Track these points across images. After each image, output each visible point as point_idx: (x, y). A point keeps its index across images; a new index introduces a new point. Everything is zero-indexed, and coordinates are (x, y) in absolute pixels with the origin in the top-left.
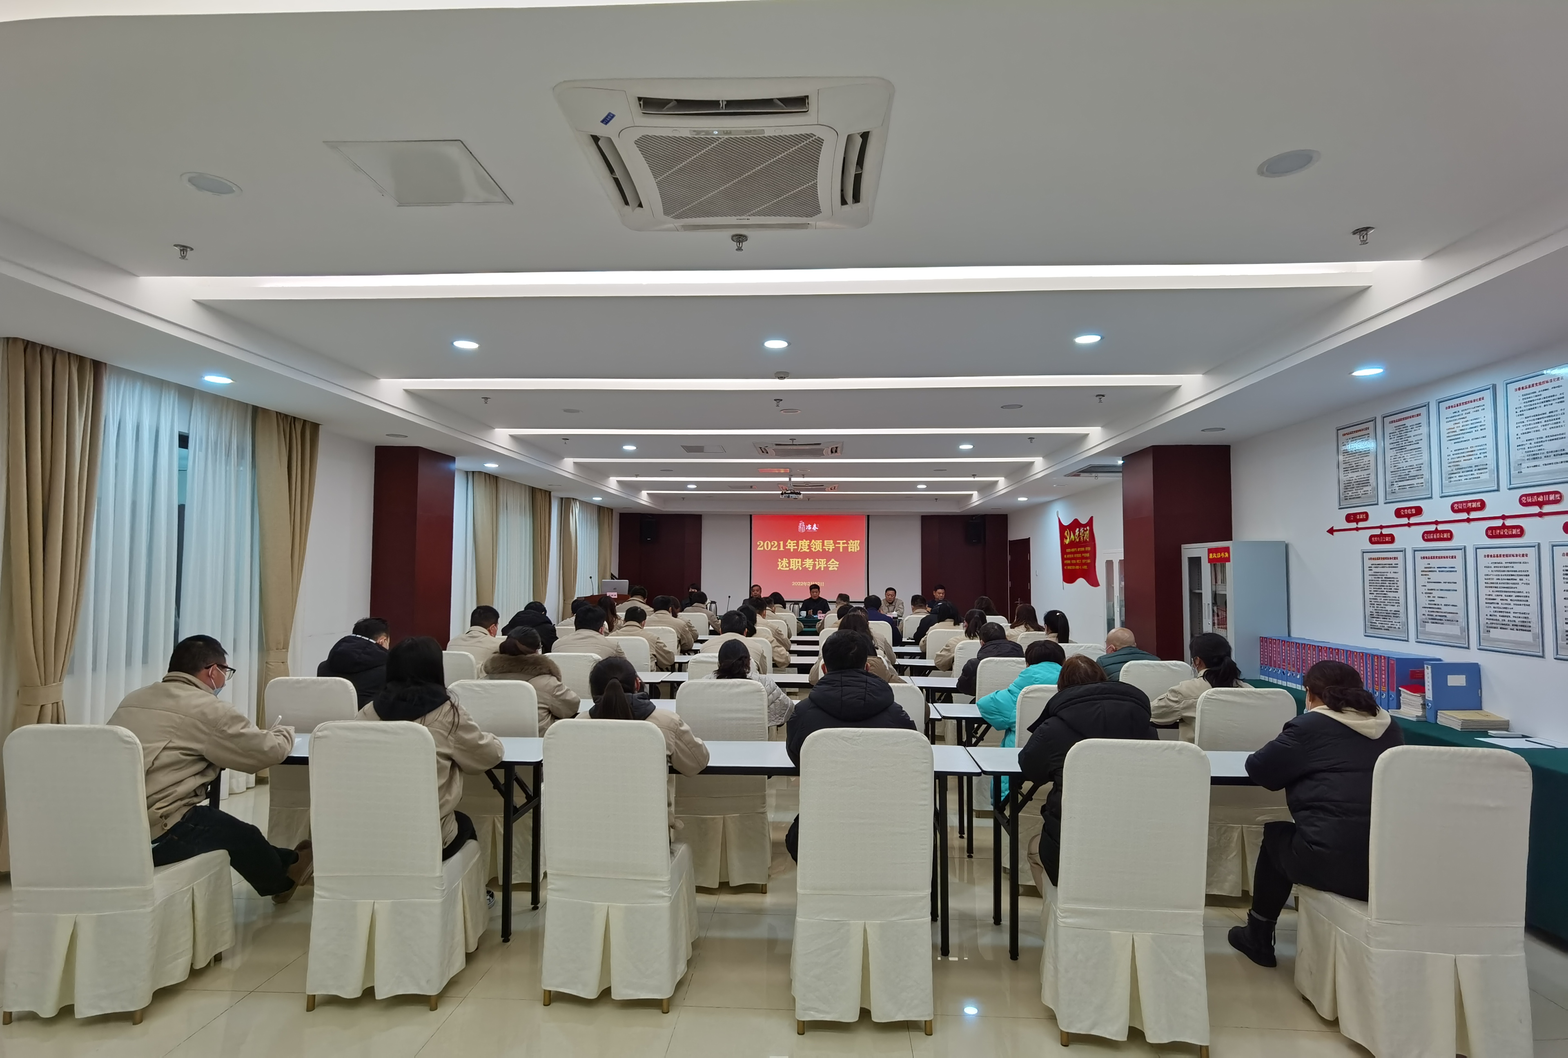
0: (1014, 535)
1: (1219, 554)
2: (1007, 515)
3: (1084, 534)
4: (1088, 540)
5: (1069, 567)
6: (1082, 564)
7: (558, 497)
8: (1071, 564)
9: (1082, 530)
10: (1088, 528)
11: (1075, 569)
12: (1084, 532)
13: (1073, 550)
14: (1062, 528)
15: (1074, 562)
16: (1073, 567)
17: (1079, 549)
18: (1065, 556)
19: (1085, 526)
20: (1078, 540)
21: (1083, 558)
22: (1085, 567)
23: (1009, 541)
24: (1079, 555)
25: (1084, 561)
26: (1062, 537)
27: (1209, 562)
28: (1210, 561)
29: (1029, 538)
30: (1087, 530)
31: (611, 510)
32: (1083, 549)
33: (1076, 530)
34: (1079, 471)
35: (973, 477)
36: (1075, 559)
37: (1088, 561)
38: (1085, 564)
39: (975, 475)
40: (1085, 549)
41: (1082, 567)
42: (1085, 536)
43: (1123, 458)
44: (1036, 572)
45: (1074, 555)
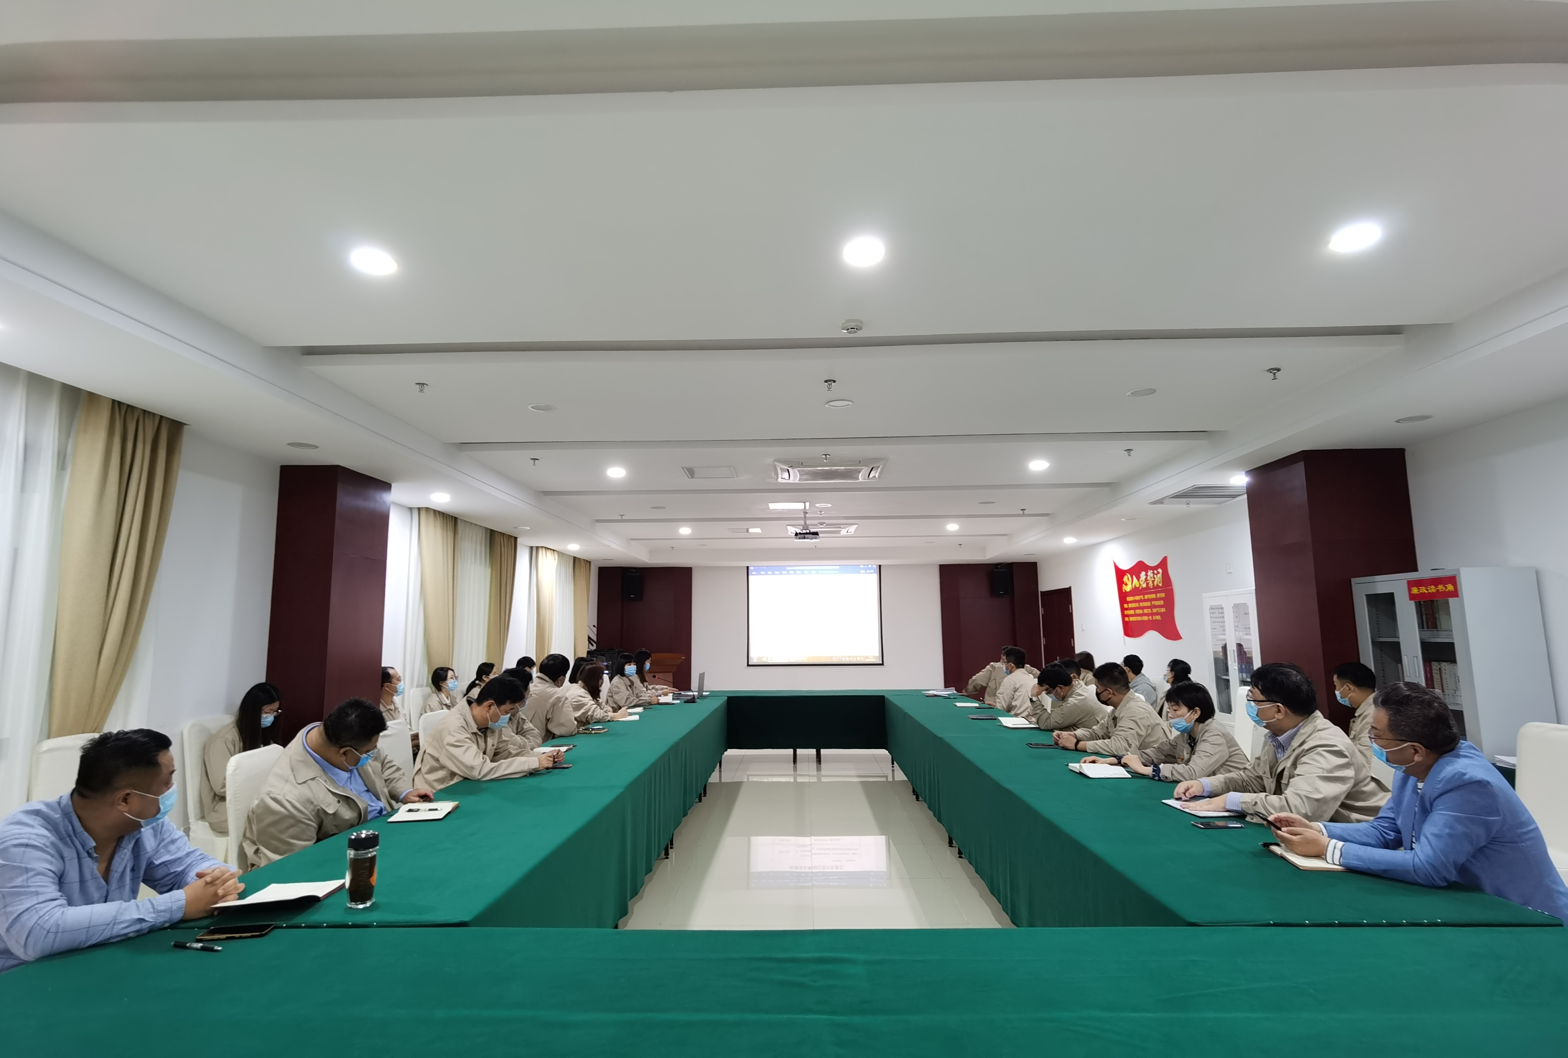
0: (1048, 582)
1: (1434, 587)
2: (1036, 563)
4: (1161, 585)
5: (1132, 619)
6: (1152, 614)
7: (528, 546)
8: (1135, 615)
10: (1160, 570)
11: (1142, 621)
12: (1154, 576)
14: (1120, 574)
15: (1138, 611)
16: (1139, 618)
17: (1146, 597)
18: (1125, 606)
19: (1154, 568)
20: (1144, 585)
21: (1153, 607)
22: (1158, 617)
23: (1041, 592)
24: (1148, 604)
25: (1155, 610)
26: (1120, 583)
27: (1410, 600)
28: (1412, 597)
29: (1070, 588)
30: (1158, 573)
31: (588, 563)
33: (1141, 573)
34: (1175, 495)
35: (1021, 512)
36: (1143, 608)
37: (1163, 610)
38: (1157, 614)
39: (1025, 510)
40: (1156, 596)
41: (1152, 618)
42: (1156, 580)
43: (1249, 472)
44: (1082, 627)
45: (1139, 604)
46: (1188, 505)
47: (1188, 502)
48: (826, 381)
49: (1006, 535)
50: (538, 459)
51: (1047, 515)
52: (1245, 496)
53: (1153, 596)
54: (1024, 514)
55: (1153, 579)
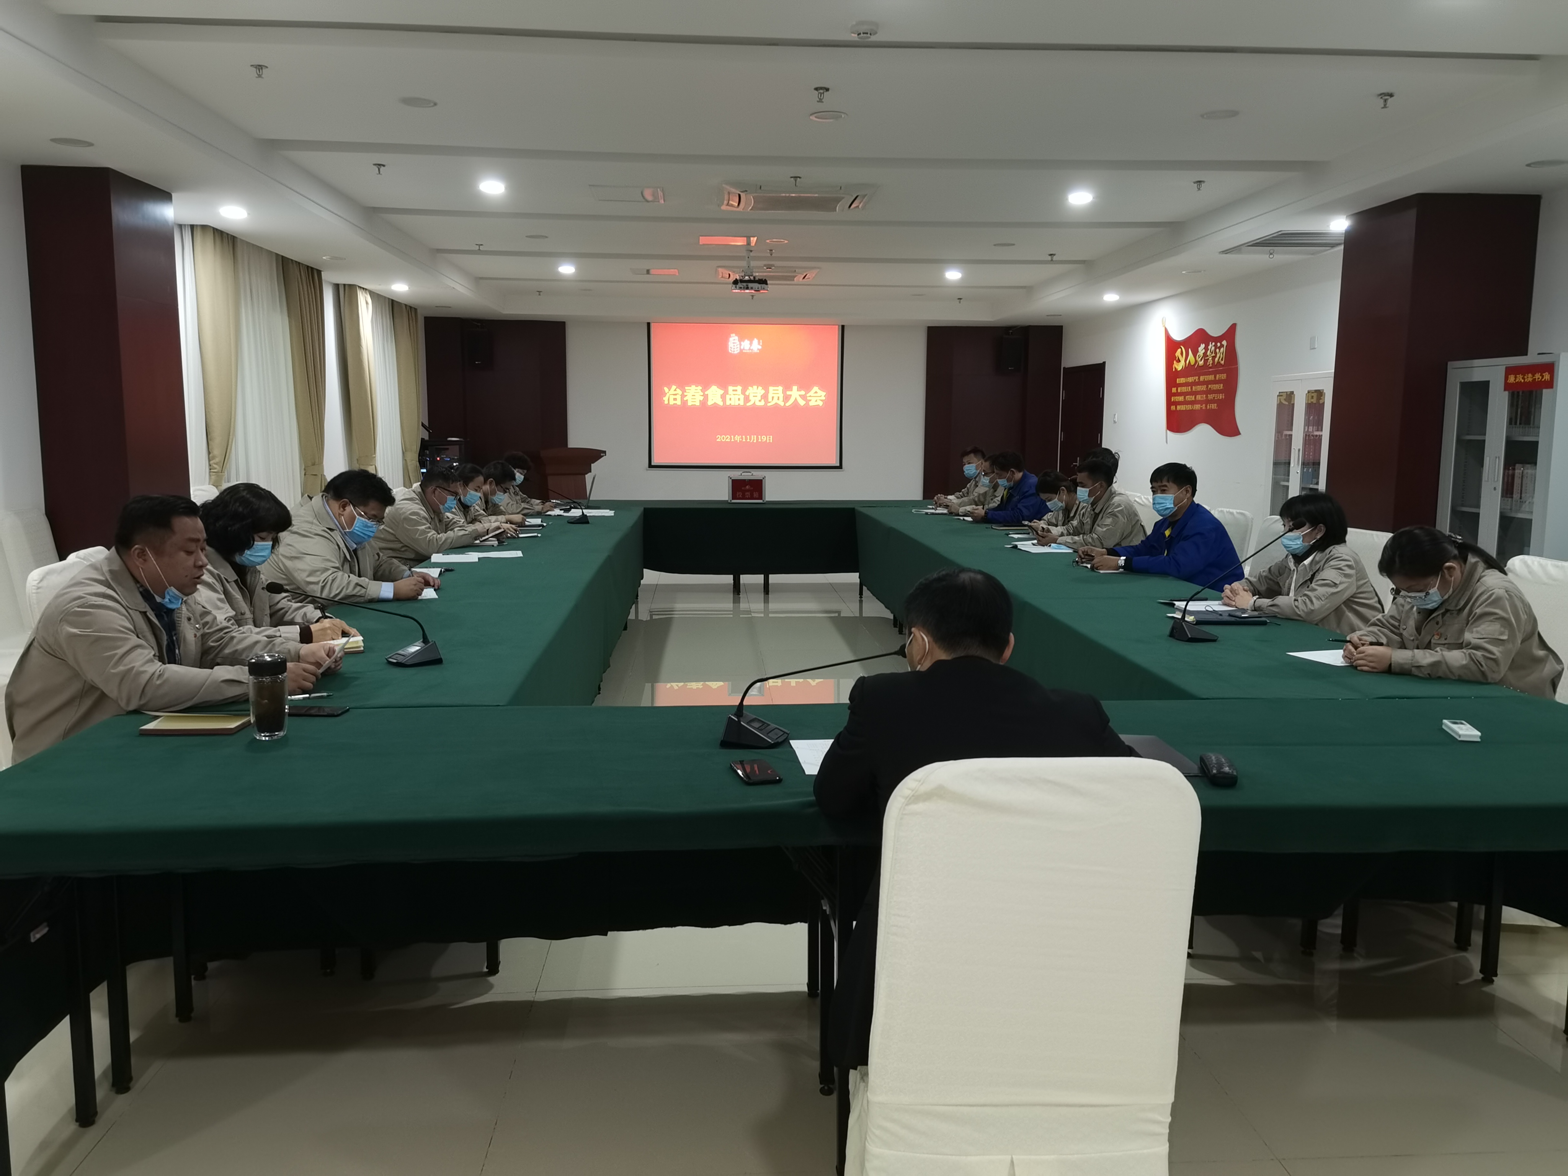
0: (1073, 358)
1: (1530, 375)
2: (1062, 327)
3: (1216, 353)
4: (1223, 362)
5: (1179, 408)
6: (1208, 402)
7: (331, 283)
8: (1184, 403)
9: (1211, 346)
10: (1224, 343)
11: (1192, 411)
12: (1216, 350)
13: (1190, 379)
14: (1172, 346)
15: (1189, 398)
16: (1189, 407)
17: (1202, 378)
18: (1174, 390)
19: (1217, 340)
20: (1201, 363)
21: (1209, 392)
22: (1214, 406)
23: (1064, 368)
24: (1204, 388)
25: (1210, 397)
26: (1171, 358)
27: (1505, 390)
28: (1507, 386)
29: (1104, 363)
30: (1222, 346)
31: (412, 310)
32: (1211, 377)
33: (1200, 346)
34: (1255, 242)
35: (1049, 258)
36: (1196, 393)
37: (1221, 396)
38: (1213, 401)
39: (1054, 255)
41: (1206, 407)
42: (1218, 356)
43: (1351, 216)
44: (1115, 417)
45: (1192, 388)
46: (1269, 257)
47: (1272, 251)
48: (816, 89)
50: (384, 166)
51: (1083, 262)
52: (1342, 247)
54: (1052, 260)
55: (1213, 355)
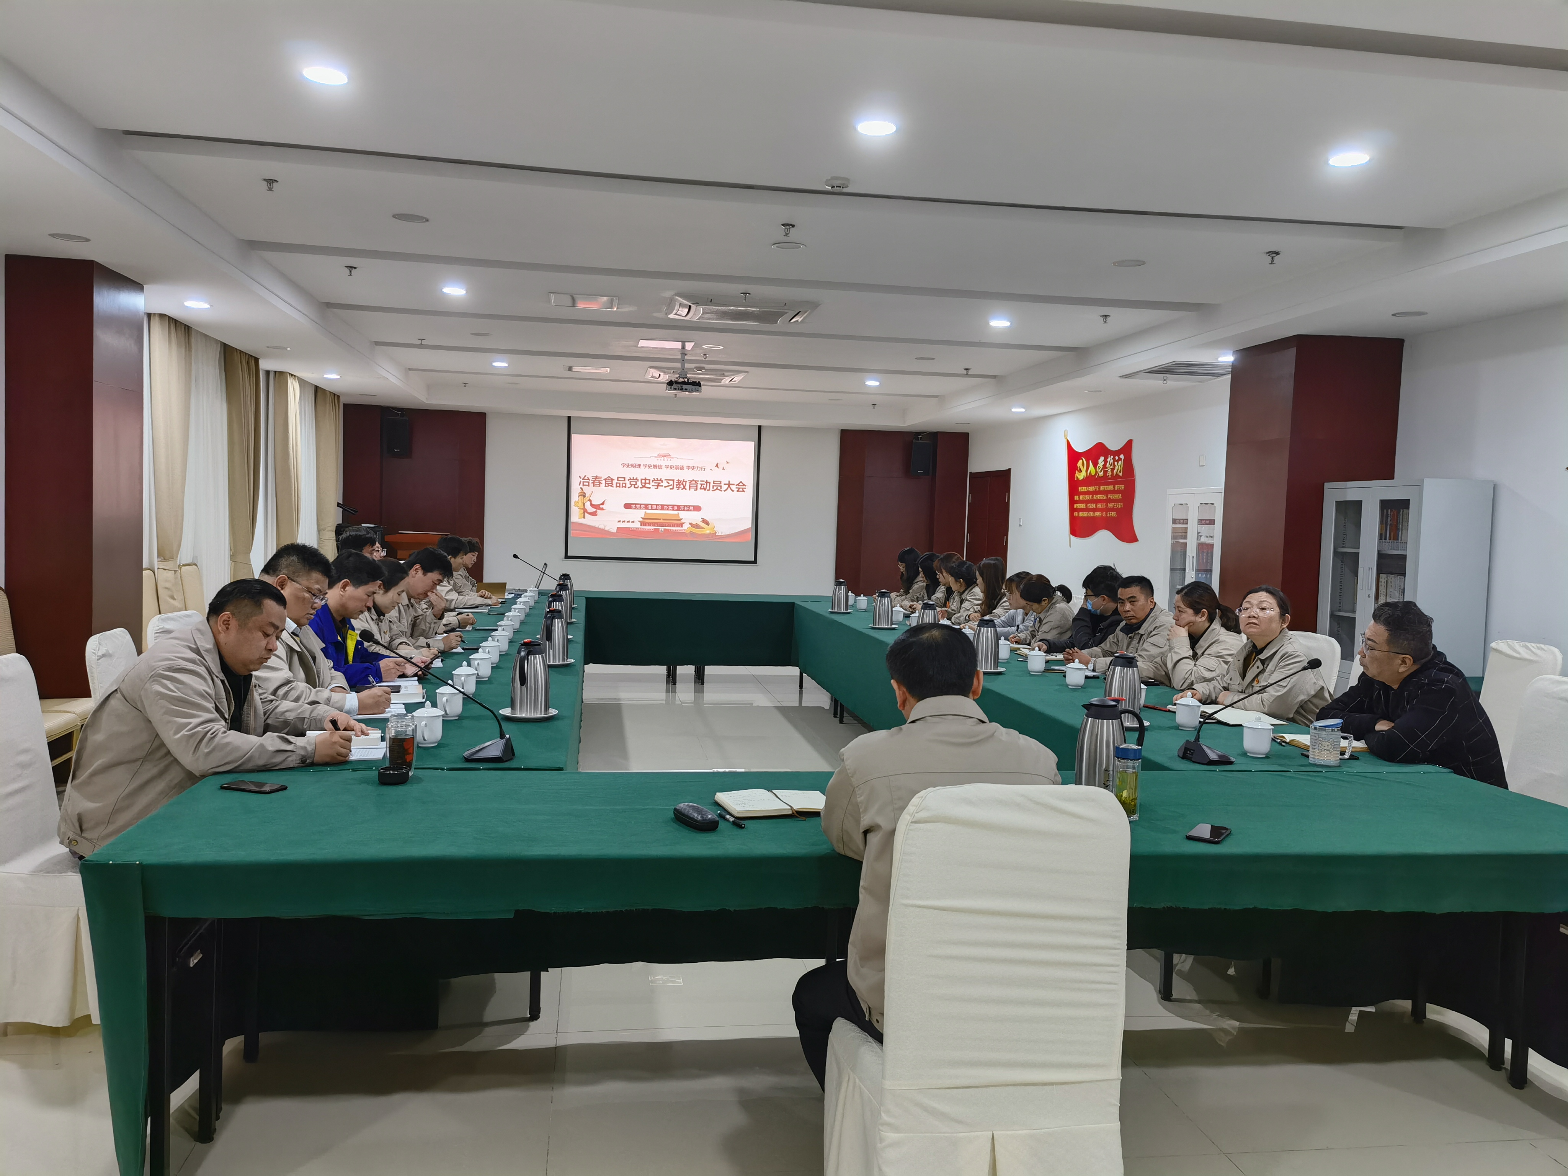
0: (981, 461)
2: (968, 434)
3: (1114, 466)
4: (1121, 474)
5: (1081, 514)
6: (1108, 510)
8: (1087, 510)
9: (1110, 459)
10: (1122, 456)
11: (1093, 518)
12: (1114, 462)
13: (1091, 489)
14: (1073, 457)
15: (1090, 506)
16: (1091, 514)
17: (1102, 488)
18: (1076, 498)
19: (1115, 453)
20: (1101, 474)
21: (1110, 501)
22: (1113, 514)
23: (970, 473)
24: (1103, 497)
25: (1110, 505)
26: (1073, 468)
29: (1010, 469)
30: (1120, 459)
33: (1100, 459)
34: (1153, 369)
35: (965, 372)
36: (1096, 502)
37: (1120, 505)
38: (1112, 510)
39: (969, 369)
40: (1114, 487)
41: (1107, 515)
42: (1116, 468)
43: (1236, 352)
44: (1020, 521)
45: (1093, 497)
46: (1165, 382)
47: (1165, 378)
48: (783, 225)
49: (936, 397)
50: (355, 268)
51: (994, 377)
52: (1230, 376)
53: (1111, 488)
54: (967, 374)
55: (1112, 467)
